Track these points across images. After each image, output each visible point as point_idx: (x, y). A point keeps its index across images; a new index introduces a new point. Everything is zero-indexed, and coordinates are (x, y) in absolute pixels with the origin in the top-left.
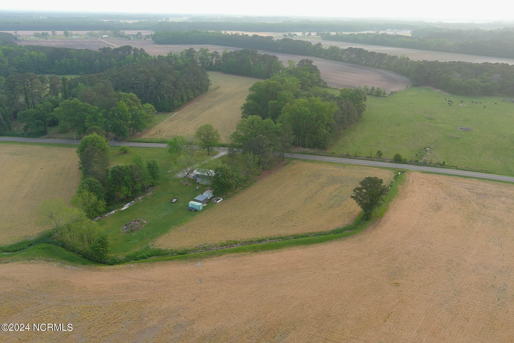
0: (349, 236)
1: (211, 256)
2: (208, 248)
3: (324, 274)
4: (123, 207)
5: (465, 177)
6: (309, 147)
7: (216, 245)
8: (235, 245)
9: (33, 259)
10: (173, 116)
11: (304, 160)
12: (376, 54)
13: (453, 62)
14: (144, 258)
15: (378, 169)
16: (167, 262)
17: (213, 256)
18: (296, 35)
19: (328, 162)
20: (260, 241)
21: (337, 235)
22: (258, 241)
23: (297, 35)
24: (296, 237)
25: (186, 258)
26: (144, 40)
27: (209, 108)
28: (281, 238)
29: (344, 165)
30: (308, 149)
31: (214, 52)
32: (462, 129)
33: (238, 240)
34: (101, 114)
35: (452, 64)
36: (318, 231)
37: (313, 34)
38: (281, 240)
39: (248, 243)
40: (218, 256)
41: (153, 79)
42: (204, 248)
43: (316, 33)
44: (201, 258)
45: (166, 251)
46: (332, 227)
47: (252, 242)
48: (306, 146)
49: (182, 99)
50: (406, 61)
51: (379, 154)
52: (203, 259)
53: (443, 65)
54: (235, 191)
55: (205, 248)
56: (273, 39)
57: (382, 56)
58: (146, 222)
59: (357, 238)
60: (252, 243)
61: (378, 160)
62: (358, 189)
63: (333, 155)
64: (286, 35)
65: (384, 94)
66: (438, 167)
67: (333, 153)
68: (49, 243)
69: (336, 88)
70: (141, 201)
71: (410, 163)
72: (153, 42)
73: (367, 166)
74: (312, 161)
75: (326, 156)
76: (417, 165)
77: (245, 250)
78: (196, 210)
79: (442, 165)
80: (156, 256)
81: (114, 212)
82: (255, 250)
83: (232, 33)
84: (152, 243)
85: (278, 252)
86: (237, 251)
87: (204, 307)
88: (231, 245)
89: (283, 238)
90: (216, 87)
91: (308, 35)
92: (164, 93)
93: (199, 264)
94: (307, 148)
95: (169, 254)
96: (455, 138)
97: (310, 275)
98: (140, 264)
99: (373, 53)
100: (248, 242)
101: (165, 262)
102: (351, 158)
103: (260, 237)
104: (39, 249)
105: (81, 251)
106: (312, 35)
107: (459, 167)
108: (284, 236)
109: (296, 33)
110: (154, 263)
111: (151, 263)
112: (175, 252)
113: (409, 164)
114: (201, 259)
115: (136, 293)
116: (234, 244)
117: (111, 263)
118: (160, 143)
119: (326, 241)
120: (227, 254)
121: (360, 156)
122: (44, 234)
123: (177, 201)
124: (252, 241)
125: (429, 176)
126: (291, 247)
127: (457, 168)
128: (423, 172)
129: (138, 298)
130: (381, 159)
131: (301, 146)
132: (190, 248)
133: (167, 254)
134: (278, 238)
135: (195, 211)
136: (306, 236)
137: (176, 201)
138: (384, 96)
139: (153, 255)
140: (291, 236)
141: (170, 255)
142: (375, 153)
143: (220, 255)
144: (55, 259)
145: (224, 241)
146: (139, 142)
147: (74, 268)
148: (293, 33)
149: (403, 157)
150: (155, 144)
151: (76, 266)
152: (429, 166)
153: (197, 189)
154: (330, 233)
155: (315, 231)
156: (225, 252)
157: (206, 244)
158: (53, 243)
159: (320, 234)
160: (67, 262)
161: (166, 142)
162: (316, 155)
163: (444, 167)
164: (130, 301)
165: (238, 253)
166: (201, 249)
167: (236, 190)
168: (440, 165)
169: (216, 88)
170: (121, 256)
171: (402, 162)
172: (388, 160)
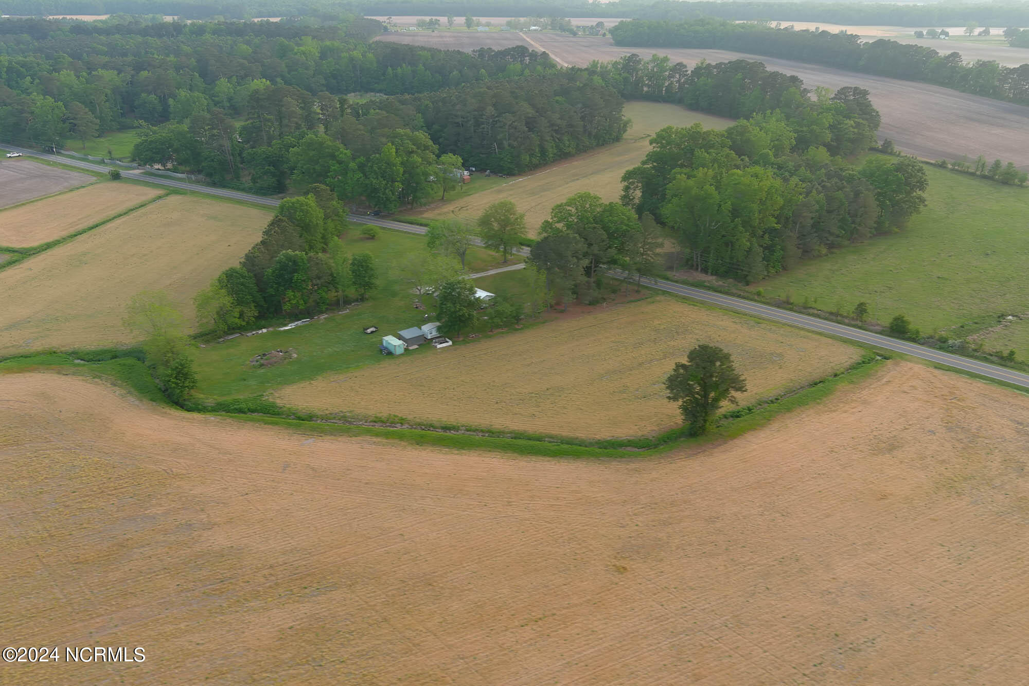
0: (622, 457)
1: (339, 433)
2: (350, 419)
4: (286, 325)
6: (715, 273)
7: (366, 419)
9: (99, 377)
10: (510, 183)
11: (684, 298)
14: (241, 411)
15: (831, 342)
16: (266, 426)
17: (343, 434)
19: (727, 310)
20: (446, 428)
22: (443, 428)
23: (950, 34)
24: (517, 436)
27: (592, 174)
29: (759, 321)
30: (710, 278)
33: (410, 417)
34: (354, 165)
36: (571, 435)
37: (996, 31)
40: (351, 437)
42: (343, 419)
46: (605, 434)
48: (710, 271)
49: (543, 153)
54: (491, 333)
55: (345, 419)
58: (295, 356)
59: (632, 466)
60: (432, 429)
63: (755, 296)
66: (987, 361)
67: (759, 294)
70: (321, 321)
71: (927, 341)
73: (813, 332)
74: (697, 303)
75: (739, 296)
76: (941, 348)
77: (404, 438)
78: (389, 354)
79: (1004, 359)
81: (264, 330)
84: (271, 392)
85: (457, 454)
86: (391, 435)
88: (392, 424)
90: (644, 136)
91: (980, 34)
94: (712, 274)
95: (283, 414)
97: (471, 507)
100: (424, 425)
101: (263, 425)
102: (790, 310)
103: (452, 421)
104: (120, 364)
112: (293, 414)
113: (922, 344)
115: (178, 461)
116: (398, 423)
121: (814, 309)
123: (374, 333)
124: (431, 426)
125: (944, 377)
126: (490, 451)
128: (938, 367)
129: (173, 470)
131: (699, 270)
133: (279, 414)
136: (539, 439)
137: (372, 332)
140: (511, 433)
141: (284, 417)
142: (852, 308)
145: (385, 415)
149: (912, 325)
152: (967, 356)
153: (425, 318)
154: (591, 445)
155: (564, 434)
156: (369, 432)
157: (351, 412)
159: (570, 442)
160: (135, 393)
162: (720, 292)
163: (1004, 363)
166: (336, 418)
167: (491, 331)
168: (1000, 357)
169: (642, 138)
170: (211, 401)
171: (907, 336)
172: (877, 328)
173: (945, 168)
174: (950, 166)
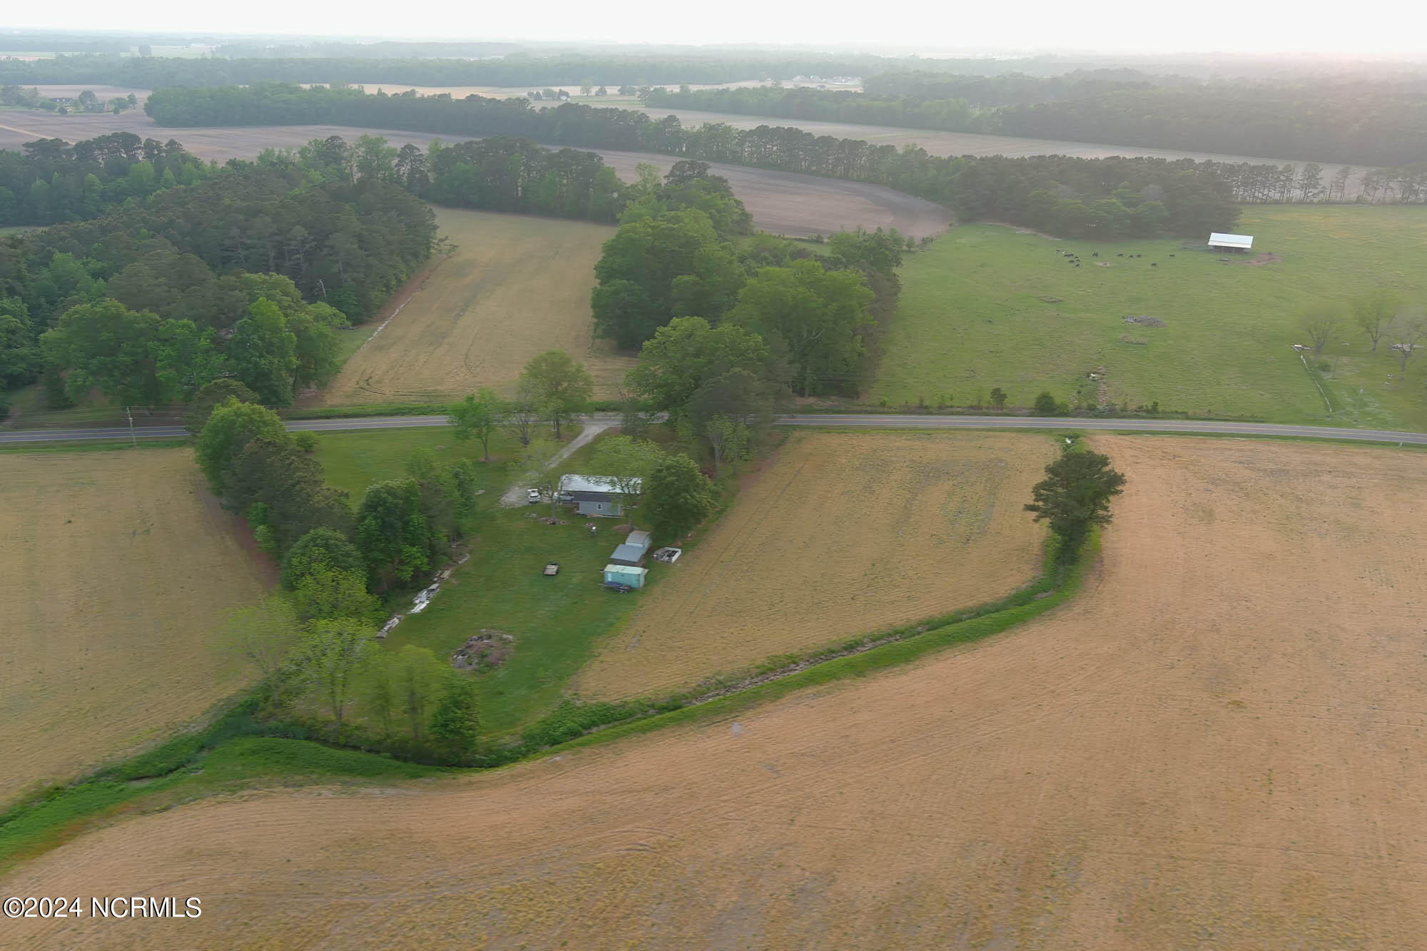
0: (1058, 605)
1: (753, 702)
2: (729, 684)
3: (1061, 705)
4: (413, 605)
5: (1218, 435)
6: (814, 393)
7: (745, 674)
8: (792, 666)
9: (242, 787)
10: (374, 335)
11: (820, 428)
12: (837, 143)
13: (1040, 157)
14: (574, 734)
15: (1013, 435)
17: (760, 702)
18: (567, 94)
19: (884, 429)
20: (850, 648)
21: (1027, 607)
22: (845, 649)
23: (570, 95)
24: (932, 625)
25: (692, 718)
26: (112, 113)
27: (466, 305)
28: (897, 633)
29: (929, 433)
30: (811, 400)
31: (406, 147)
32: (1139, 322)
33: (795, 651)
34: (204, 343)
35: (1040, 163)
36: (976, 602)
37: (612, 90)
38: (898, 637)
39: (823, 657)
41: (299, 231)
42: (719, 686)
43: (619, 87)
44: (731, 711)
45: (623, 706)
46: (1003, 589)
47: (833, 652)
49: (387, 286)
50: (917, 158)
51: (998, 396)
52: (738, 714)
53: (1020, 164)
54: (699, 525)
55: (723, 685)
56: (529, 107)
57: (853, 146)
58: (511, 637)
59: (1078, 609)
60: (834, 655)
61: (1000, 412)
62: (1044, 485)
63: (883, 408)
64: (538, 93)
65: (910, 245)
66: (1144, 418)
67: (883, 404)
68: (261, 734)
69: (777, 235)
70: (454, 581)
71: (1078, 413)
72: (151, 120)
73: (983, 430)
74: (843, 430)
75: (865, 412)
76: (1096, 416)
77: (832, 676)
78: (631, 589)
79: (1152, 412)
80: (604, 723)
81: (396, 620)
82: (859, 671)
83: (379, 89)
84: (571, 692)
85: (915, 668)
86: (810, 680)
87: (831, 833)
88: (785, 668)
89: (903, 633)
91: (597, 94)
92: (340, 272)
93: (736, 728)
94: (809, 395)
95: (636, 713)
96: (1138, 343)
98: (579, 752)
99: (827, 141)
100: (823, 654)
102: (931, 413)
103: (845, 637)
104: (242, 754)
105: (379, 742)
106: (608, 93)
107: (1190, 413)
108: (904, 628)
109: (564, 89)
110: (616, 743)
111: (608, 745)
112: (648, 706)
114: (733, 715)
115: (625, 829)
116: (789, 663)
117: (489, 762)
118: (391, 415)
119: (1013, 625)
120: (794, 692)
121: (952, 407)
122: (225, 712)
123: (562, 571)
124: (829, 652)
125: (1138, 440)
126: (939, 651)
127: (1187, 417)
129: (641, 842)
130: (1005, 411)
132: (684, 691)
133: (631, 715)
134: (890, 635)
135: (628, 591)
136: (956, 619)
137: (557, 572)
138: (909, 252)
139: (595, 724)
140: (919, 625)
141: (639, 716)
142: (987, 397)
143: (778, 697)
144: (314, 776)
145: (762, 660)
146: (328, 418)
147: (390, 791)
148: (556, 89)
149: (1058, 401)
150: (376, 419)
151: (394, 786)
152: (1124, 417)
153: (593, 533)
154: (1006, 606)
156: (787, 687)
157: (716, 674)
158: (274, 732)
159: (985, 610)
160: (360, 779)
161: (409, 412)
163: (1156, 415)
164: (624, 853)
165: (821, 684)
166: (712, 689)
168: (1148, 411)
169: (450, 250)
170: (509, 739)
171: (1056, 412)
172: (1023, 411)
173: (822, 243)
174: (826, 240)
